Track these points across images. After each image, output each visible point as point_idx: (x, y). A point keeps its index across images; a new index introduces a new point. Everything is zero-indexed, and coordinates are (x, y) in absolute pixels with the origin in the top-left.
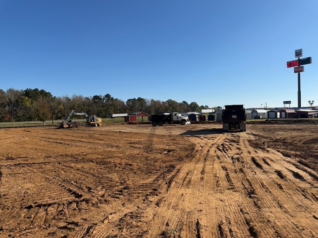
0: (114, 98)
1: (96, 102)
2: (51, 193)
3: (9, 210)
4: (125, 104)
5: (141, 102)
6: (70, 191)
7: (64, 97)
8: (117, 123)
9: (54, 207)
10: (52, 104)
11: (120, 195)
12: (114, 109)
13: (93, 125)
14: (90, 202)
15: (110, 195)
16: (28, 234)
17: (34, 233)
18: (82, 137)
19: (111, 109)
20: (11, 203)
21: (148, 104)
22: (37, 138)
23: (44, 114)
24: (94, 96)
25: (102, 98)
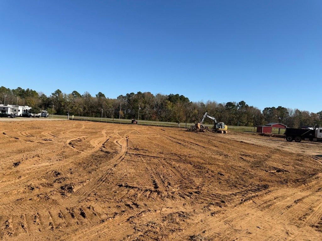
0: (249, 106)
1: (229, 109)
2: (141, 180)
3: (108, 184)
4: (262, 112)
5: (281, 112)
6: (154, 181)
7: (199, 103)
8: (247, 133)
9: (134, 190)
10: (188, 108)
11: (188, 196)
12: (247, 117)
13: (220, 132)
14: (161, 194)
15: (180, 194)
16: (106, 202)
17: (110, 203)
18: (201, 141)
19: (244, 117)
20: (113, 180)
21: (291, 114)
22: (166, 136)
23: (179, 117)
24: (227, 103)
25: (236, 105)
